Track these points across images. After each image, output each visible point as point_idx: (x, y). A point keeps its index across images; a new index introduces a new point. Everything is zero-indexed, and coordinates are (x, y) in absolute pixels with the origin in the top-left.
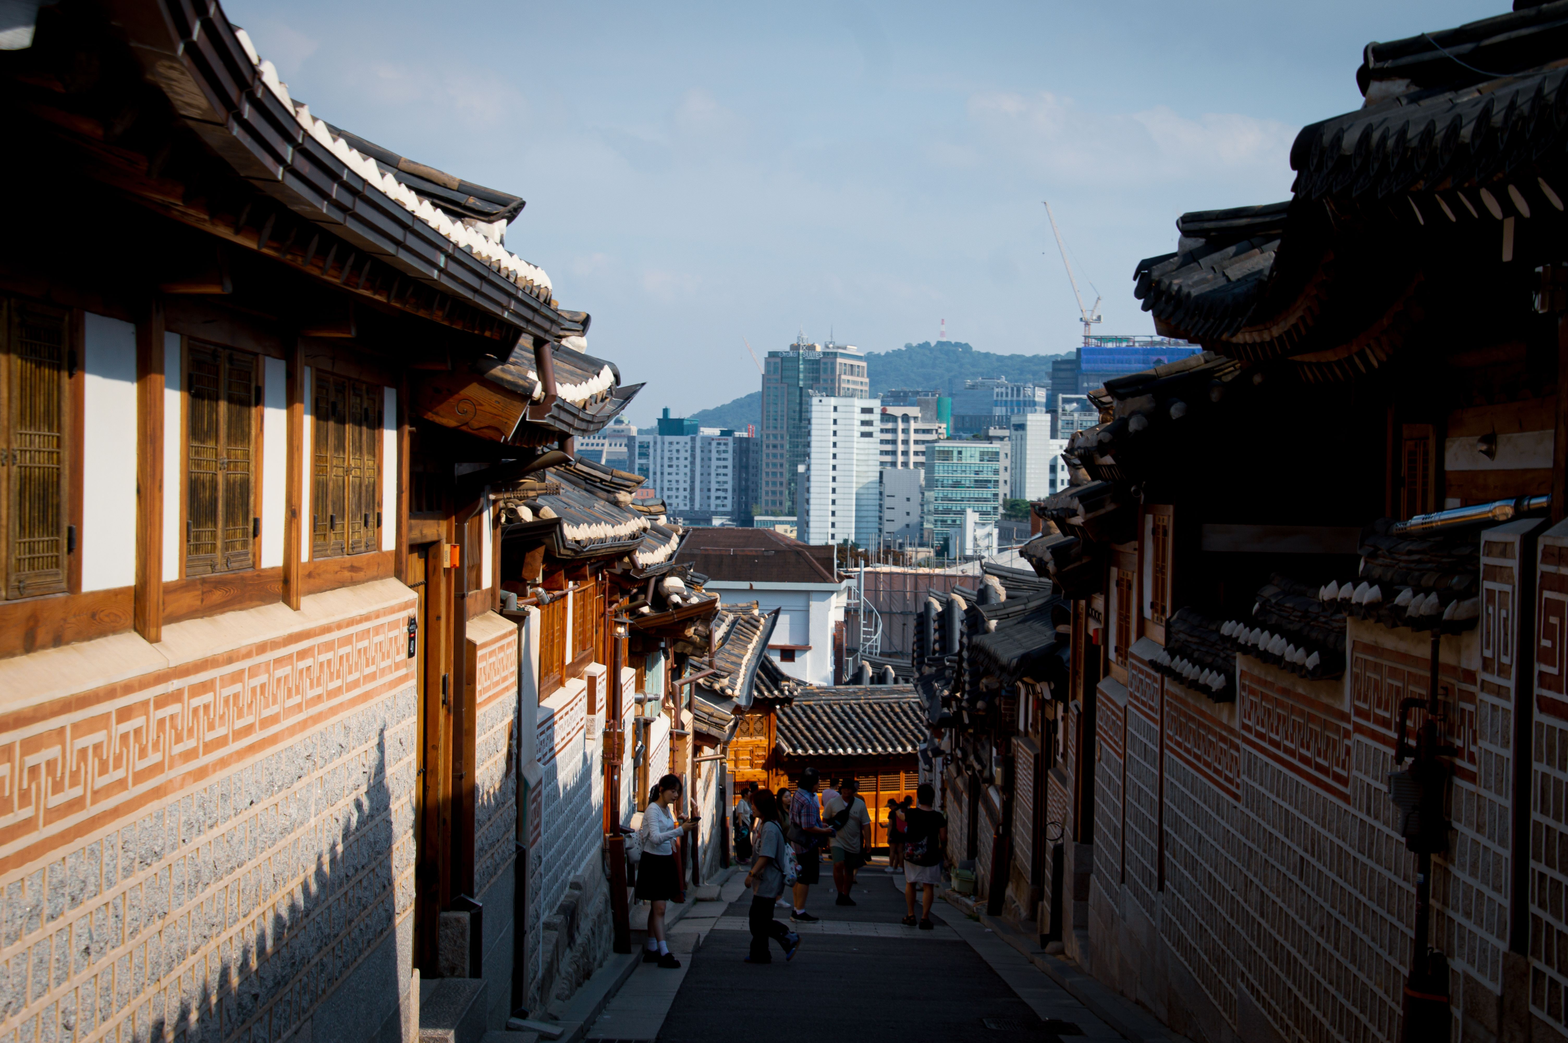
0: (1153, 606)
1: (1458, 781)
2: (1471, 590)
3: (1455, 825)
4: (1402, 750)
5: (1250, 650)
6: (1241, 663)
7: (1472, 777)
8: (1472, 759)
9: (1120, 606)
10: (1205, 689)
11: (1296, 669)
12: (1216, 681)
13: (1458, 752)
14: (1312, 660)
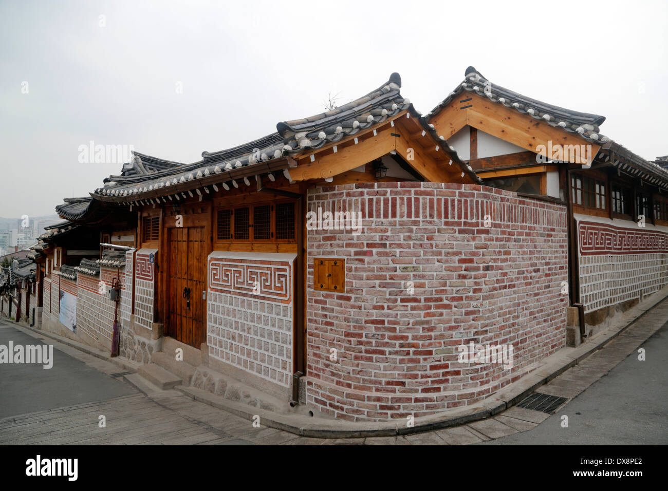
0: (57, 265)
1: (122, 290)
2: (124, 260)
3: (121, 296)
4: (113, 286)
5: (80, 272)
6: (78, 274)
7: (124, 289)
8: (125, 286)
9: (49, 264)
10: (71, 279)
11: (91, 275)
12: (73, 277)
13: (122, 285)
14: (94, 273)
